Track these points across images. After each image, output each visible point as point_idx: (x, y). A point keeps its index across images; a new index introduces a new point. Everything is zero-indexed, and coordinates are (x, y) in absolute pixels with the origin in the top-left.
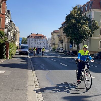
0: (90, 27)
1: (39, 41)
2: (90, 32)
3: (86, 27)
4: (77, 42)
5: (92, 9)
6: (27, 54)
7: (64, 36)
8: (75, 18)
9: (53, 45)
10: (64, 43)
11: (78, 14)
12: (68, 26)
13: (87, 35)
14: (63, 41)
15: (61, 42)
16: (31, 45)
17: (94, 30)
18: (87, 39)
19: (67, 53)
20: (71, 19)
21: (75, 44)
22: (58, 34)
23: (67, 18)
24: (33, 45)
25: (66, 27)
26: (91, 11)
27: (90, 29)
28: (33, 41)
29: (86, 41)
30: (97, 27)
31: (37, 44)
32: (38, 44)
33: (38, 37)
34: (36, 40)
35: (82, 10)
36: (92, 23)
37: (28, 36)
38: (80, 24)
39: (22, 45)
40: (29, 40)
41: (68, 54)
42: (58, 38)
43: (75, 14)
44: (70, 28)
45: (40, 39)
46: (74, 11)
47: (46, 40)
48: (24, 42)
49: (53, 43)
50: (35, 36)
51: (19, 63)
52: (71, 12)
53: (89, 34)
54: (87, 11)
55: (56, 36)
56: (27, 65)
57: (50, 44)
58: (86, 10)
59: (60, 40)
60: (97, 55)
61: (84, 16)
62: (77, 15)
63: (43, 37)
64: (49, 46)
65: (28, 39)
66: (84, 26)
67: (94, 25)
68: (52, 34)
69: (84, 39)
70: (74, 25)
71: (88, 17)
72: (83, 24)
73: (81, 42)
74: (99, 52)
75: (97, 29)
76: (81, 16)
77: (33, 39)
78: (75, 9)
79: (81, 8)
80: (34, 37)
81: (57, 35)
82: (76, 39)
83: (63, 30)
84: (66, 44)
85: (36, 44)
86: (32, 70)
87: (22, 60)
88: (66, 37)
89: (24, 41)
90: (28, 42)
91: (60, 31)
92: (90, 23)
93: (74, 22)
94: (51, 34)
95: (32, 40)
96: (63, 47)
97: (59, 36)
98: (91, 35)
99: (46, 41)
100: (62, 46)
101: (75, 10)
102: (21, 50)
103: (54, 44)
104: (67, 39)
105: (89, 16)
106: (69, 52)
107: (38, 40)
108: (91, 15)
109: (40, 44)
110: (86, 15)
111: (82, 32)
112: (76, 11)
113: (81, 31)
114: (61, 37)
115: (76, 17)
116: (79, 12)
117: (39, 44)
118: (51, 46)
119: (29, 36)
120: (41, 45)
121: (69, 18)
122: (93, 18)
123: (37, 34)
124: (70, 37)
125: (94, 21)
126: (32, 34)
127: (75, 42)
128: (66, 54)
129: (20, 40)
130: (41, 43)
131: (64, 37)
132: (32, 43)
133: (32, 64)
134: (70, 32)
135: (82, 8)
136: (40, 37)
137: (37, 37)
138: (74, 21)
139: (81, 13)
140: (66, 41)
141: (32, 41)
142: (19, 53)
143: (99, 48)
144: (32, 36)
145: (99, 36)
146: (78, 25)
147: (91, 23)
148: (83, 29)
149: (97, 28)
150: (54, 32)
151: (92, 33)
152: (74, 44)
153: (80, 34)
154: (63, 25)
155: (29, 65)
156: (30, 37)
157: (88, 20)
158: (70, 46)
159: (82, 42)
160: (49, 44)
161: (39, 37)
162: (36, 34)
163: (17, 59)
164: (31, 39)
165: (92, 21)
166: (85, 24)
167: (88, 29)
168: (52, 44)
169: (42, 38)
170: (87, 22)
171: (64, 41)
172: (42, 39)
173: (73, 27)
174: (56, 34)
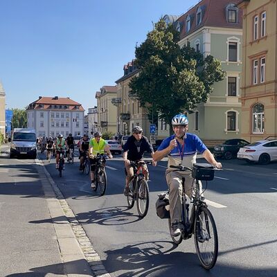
0: (201, 76)
1: (63, 116)
2: (201, 90)
3: (190, 76)
4: (169, 116)
5: (205, 27)
6: (31, 154)
7: (133, 102)
8: (160, 51)
9: (102, 126)
10: (132, 122)
11: (169, 41)
12: (142, 75)
13: (194, 97)
14: (128, 115)
15: (124, 120)
16: (39, 129)
17: (211, 84)
18: (194, 107)
20: (151, 55)
21: (164, 123)
22: (116, 97)
23: (139, 52)
24: (45, 129)
25: (138, 75)
26: (201, 33)
27: (202, 81)
28: (45, 119)
29: (191, 112)
30: (218, 74)
31: (58, 125)
32: (60, 125)
33: (57, 106)
34: (53, 116)
35: (179, 30)
36: (206, 65)
37: (31, 105)
38: (173, 69)
39: (16, 130)
40: (34, 116)
42: (116, 108)
43: (159, 42)
44: (149, 80)
45: (65, 113)
46: (158, 33)
47: (81, 114)
48: (18, 123)
49: (102, 122)
50: (51, 106)
51: (15, 181)
52: (149, 35)
53: (198, 94)
54: (191, 32)
55: (110, 102)
56: (41, 186)
57: (94, 124)
58: (189, 29)
59: (121, 112)
60: (222, 149)
61: (185, 46)
62: (165, 45)
63: (74, 107)
64: (90, 131)
65: (30, 113)
66: (184, 72)
67: (212, 69)
68: (99, 97)
69: (187, 109)
70: (161, 70)
71: (195, 48)
72: (183, 68)
74: (227, 141)
75: (220, 79)
76: (175, 45)
77: (46, 113)
78: (159, 26)
79: (175, 23)
80: (46, 107)
81: (114, 99)
82: (164, 109)
83: (130, 85)
84: (138, 124)
85: (55, 126)
86: (57, 197)
87: (23, 173)
88: (137, 103)
89: (17, 120)
90: (30, 120)
91: (120, 87)
92: (200, 64)
93: (159, 63)
94: (96, 97)
95: (42, 116)
97: (117, 102)
98: (205, 97)
99: (81, 117)
100: (128, 129)
101: (159, 29)
102: (15, 145)
103: (104, 124)
104: (141, 109)
105: (198, 45)
107: (60, 116)
108: (203, 44)
109: (65, 125)
110: (189, 43)
111: (181, 90)
112: (163, 33)
113: (179, 87)
114: (125, 104)
115: (165, 50)
116: (171, 38)
117: (62, 125)
118: (96, 129)
119: (34, 106)
120: (68, 130)
121: (144, 52)
122: (207, 51)
123: (56, 98)
124: (148, 104)
125: (210, 59)
126: (40, 98)
127: (162, 117)
129: (7, 117)
130: (70, 123)
131: (131, 104)
132: (42, 125)
133: (53, 182)
134: (148, 89)
135: (178, 26)
136: (66, 106)
137: (56, 106)
138: (159, 61)
139: (177, 38)
140: (138, 116)
141: (42, 119)
142: (7, 153)
143: (226, 130)
144: (40, 105)
145: (225, 100)
146: (171, 71)
147: (203, 64)
148: (182, 80)
149: (218, 77)
150: (104, 92)
151: (208, 92)
152: (159, 123)
153: (176, 94)
154: (128, 70)
155: (46, 186)
156: (37, 106)
157: (195, 57)
158: (151, 129)
160: (91, 124)
161: (61, 107)
162: (54, 99)
163: (6, 170)
164: (38, 113)
165: (206, 60)
166: (189, 67)
167: (196, 82)
168: (99, 125)
169: (71, 108)
170: (194, 62)
171: (132, 115)
172: (70, 113)
173: (157, 76)
174: (109, 97)
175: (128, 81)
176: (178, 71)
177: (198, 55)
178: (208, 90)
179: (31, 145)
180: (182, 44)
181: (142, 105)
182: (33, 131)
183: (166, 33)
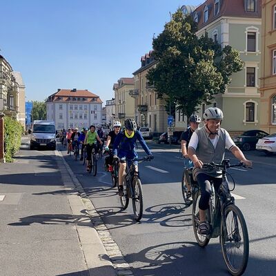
0: (219, 67)
1: (81, 108)
2: (219, 81)
3: (208, 67)
4: (187, 107)
5: (223, 17)
6: (51, 146)
7: (150, 93)
8: (178, 42)
9: (120, 118)
10: (149, 114)
11: (187, 33)
12: (159, 66)
13: (212, 88)
14: (146, 106)
15: (142, 111)
16: (58, 120)
17: (230, 74)
18: (211, 98)
19: (161, 138)
20: (168, 46)
21: (181, 114)
22: (133, 89)
23: (156, 43)
24: (64, 121)
25: (155, 66)
26: (219, 23)
27: (220, 71)
29: (209, 103)
30: (236, 64)
31: (76, 117)
32: (78, 117)
33: (76, 98)
34: (71, 108)
35: (197, 21)
36: (225, 55)
37: (50, 97)
38: (191, 60)
39: (36, 122)
40: (54, 108)
41: (163, 141)
42: (133, 99)
43: (177, 33)
44: (167, 71)
45: (83, 105)
46: (175, 23)
47: (99, 106)
48: (38, 115)
49: (120, 114)
50: (69, 98)
51: (36, 172)
52: (166, 26)
53: (216, 85)
54: (210, 21)
55: (127, 94)
56: (61, 177)
57: (112, 116)
58: (207, 19)
59: (139, 104)
60: (241, 140)
61: (202, 36)
62: (183, 35)
63: (92, 99)
64: (108, 122)
65: (50, 105)
66: (202, 63)
67: (230, 59)
68: (117, 89)
69: (205, 100)
70: (178, 62)
71: (213, 38)
72: (201, 58)
73: (196, 107)
75: (238, 70)
76: (193, 36)
77: (64, 106)
78: (177, 17)
79: (193, 14)
80: (64, 99)
81: (131, 91)
82: (182, 100)
83: (148, 77)
84: (155, 115)
85: (74, 118)
87: (42, 164)
88: (154, 95)
89: (37, 112)
90: (49, 112)
91: (137, 79)
92: (218, 54)
93: (177, 54)
94: (114, 89)
95: (61, 108)
96: (148, 123)
97: (135, 94)
98: (223, 88)
99: (99, 109)
100: (146, 121)
101: (177, 20)
102: (35, 136)
103: (122, 116)
104: (158, 100)
105: (216, 36)
106: (166, 135)
107: (78, 108)
108: (221, 34)
109: (83, 117)
110: (206, 34)
111: (199, 81)
112: (180, 24)
113: (196, 78)
114: (142, 96)
115: (182, 41)
116: (189, 29)
117: (81, 117)
119: (53, 98)
120: (86, 121)
121: (161, 43)
122: (225, 41)
123: (74, 90)
124: (165, 96)
125: (228, 49)
126: (59, 90)
127: (179, 108)
128: (159, 143)
129: (27, 110)
130: (88, 115)
131: (149, 96)
132: (61, 117)
133: (72, 173)
134: (166, 81)
135: (196, 16)
136: (84, 98)
137: (74, 98)
138: (176, 52)
139: (195, 28)
140: (155, 108)
141: (61, 111)
142: (27, 144)
143: (244, 121)
144: (59, 98)
145: (243, 91)
146: (188, 62)
147: (221, 54)
148: (200, 71)
149: (237, 68)
150: (121, 83)
151: (226, 83)
152: (177, 114)
153: (193, 85)
154: (145, 62)
155: (65, 177)
156: (56, 98)
157: (213, 48)
158: (169, 121)
159: (199, 106)
160: (109, 116)
161: (79, 99)
162: (72, 91)
163: (27, 161)
164: (57, 105)
165: (224, 50)
166: (206, 58)
167: (213, 73)
168: (117, 116)
169: (89, 100)
170: (212, 53)
171: (149, 106)
172: (88, 105)
173: (174, 67)
174: (126, 89)
175: (146, 73)
176: (196, 61)
177: (216, 46)
178: (226, 81)
179: (51, 137)
180: (199, 34)
181: (160, 96)
182: (52, 123)
183: (183, 24)
